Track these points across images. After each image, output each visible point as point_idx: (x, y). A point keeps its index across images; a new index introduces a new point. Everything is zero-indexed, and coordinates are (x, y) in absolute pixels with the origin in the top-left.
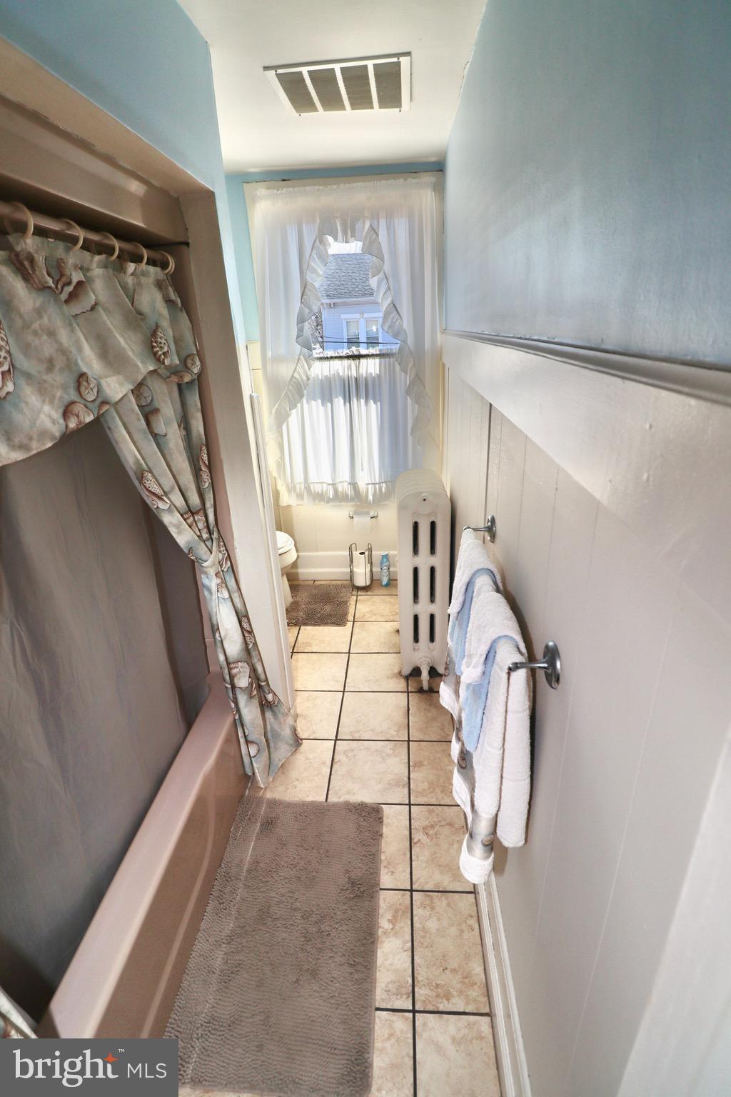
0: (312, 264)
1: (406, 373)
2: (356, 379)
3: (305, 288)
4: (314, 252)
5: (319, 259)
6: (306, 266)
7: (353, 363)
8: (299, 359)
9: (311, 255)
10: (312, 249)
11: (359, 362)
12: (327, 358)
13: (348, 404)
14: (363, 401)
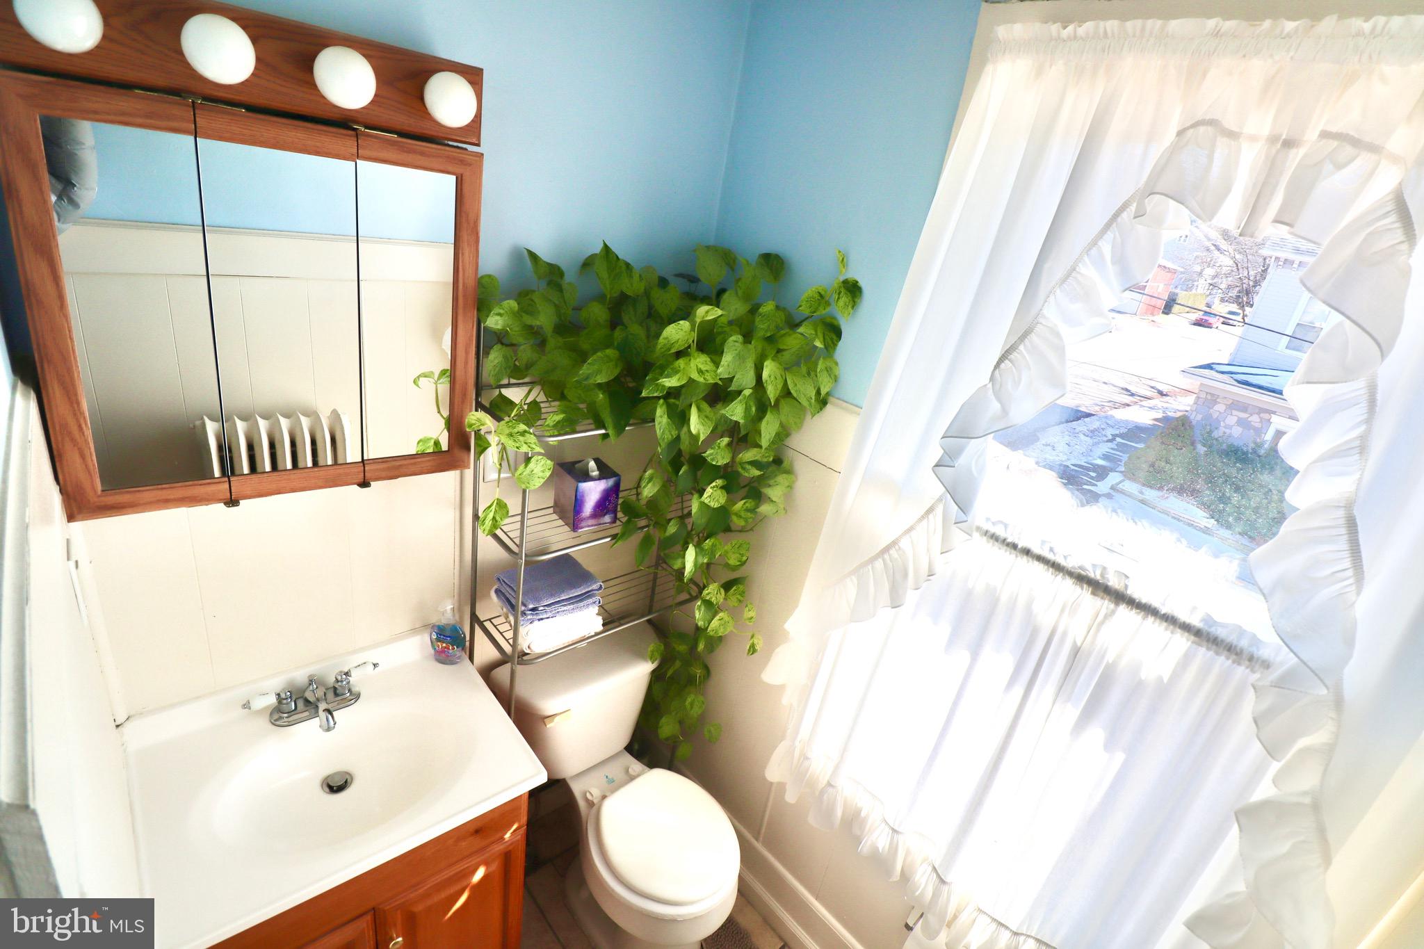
0: (1087, 270)
1: (1272, 751)
2: (1076, 652)
3: (1022, 338)
4: (1109, 235)
5: (1114, 263)
6: (1059, 274)
7: (1091, 603)
8: (930, 510)
9: (1094, 243)
10: (1108, 226)
11: (1113, 612)
12: (1014, 546)
13: (1019, 690)
14: (1072, 712)
